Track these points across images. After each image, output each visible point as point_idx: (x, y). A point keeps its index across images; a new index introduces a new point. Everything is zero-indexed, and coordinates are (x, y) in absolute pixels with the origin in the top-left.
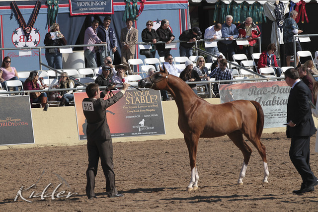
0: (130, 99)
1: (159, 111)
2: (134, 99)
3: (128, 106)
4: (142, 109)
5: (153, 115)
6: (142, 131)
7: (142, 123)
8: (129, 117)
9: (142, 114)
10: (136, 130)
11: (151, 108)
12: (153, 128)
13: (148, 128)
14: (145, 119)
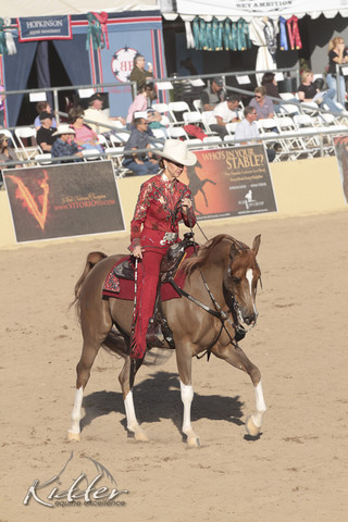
0: (231, 162)
1: (266, 178)
2: (237, 161)
3: (229, 172)
4: (248, 175)
5: (261, 185)
6: (251, 208)
7: (249, 196)
8: (233, 188)
9: (248, 183)
10: (243, 208)
11: (258, 174)
12: (262, 203)
13: (257, 204)
14: (253, 189)
